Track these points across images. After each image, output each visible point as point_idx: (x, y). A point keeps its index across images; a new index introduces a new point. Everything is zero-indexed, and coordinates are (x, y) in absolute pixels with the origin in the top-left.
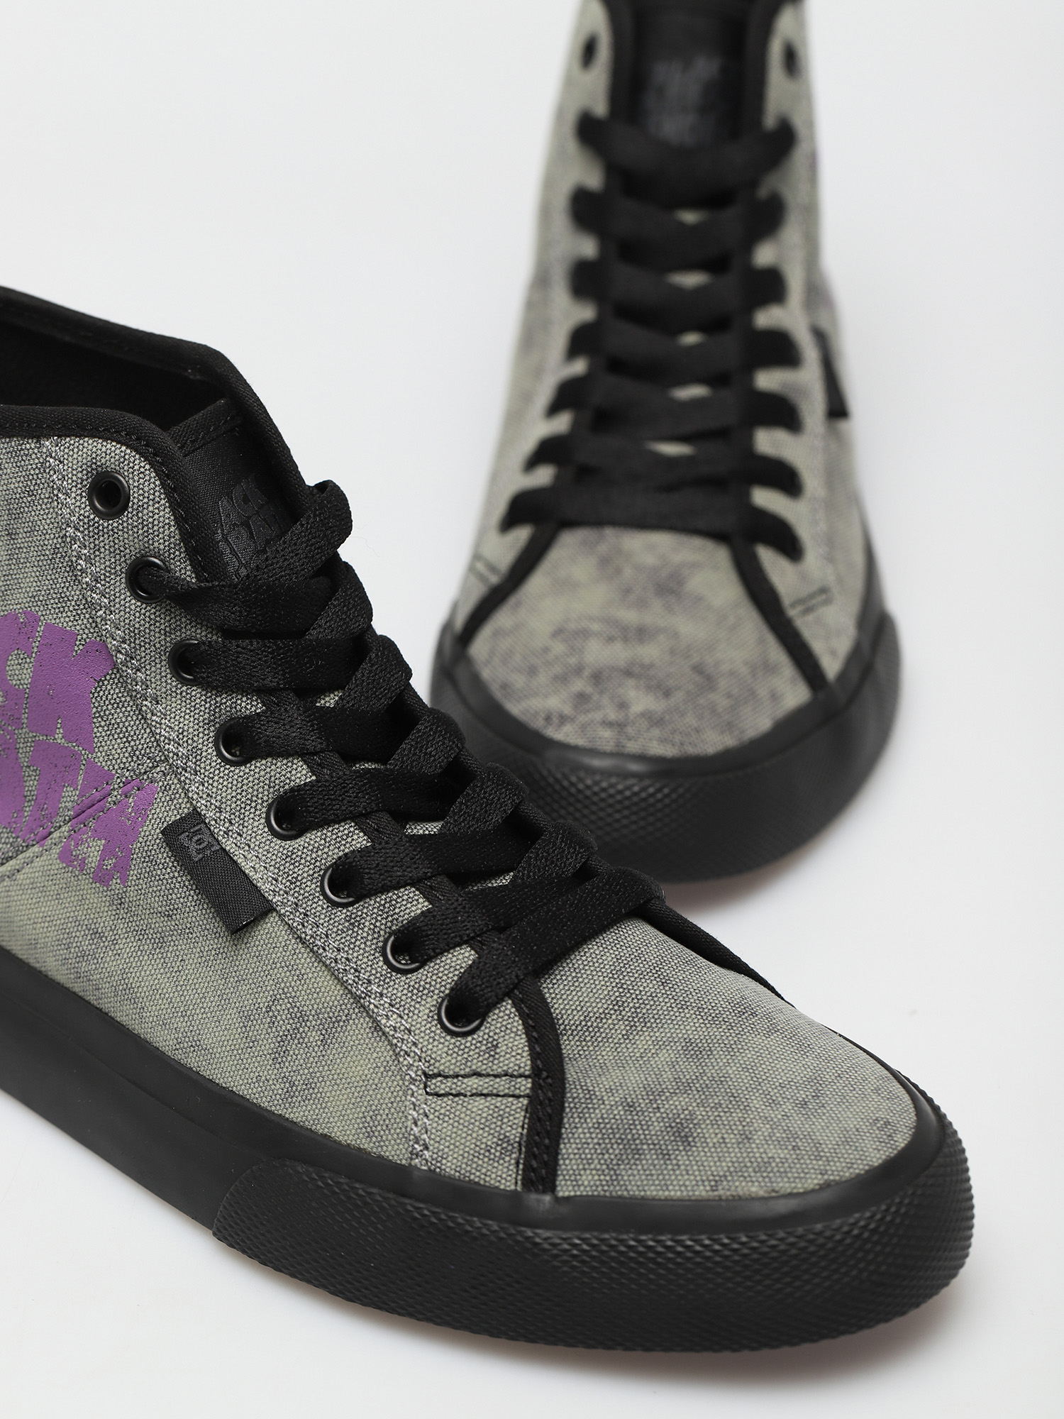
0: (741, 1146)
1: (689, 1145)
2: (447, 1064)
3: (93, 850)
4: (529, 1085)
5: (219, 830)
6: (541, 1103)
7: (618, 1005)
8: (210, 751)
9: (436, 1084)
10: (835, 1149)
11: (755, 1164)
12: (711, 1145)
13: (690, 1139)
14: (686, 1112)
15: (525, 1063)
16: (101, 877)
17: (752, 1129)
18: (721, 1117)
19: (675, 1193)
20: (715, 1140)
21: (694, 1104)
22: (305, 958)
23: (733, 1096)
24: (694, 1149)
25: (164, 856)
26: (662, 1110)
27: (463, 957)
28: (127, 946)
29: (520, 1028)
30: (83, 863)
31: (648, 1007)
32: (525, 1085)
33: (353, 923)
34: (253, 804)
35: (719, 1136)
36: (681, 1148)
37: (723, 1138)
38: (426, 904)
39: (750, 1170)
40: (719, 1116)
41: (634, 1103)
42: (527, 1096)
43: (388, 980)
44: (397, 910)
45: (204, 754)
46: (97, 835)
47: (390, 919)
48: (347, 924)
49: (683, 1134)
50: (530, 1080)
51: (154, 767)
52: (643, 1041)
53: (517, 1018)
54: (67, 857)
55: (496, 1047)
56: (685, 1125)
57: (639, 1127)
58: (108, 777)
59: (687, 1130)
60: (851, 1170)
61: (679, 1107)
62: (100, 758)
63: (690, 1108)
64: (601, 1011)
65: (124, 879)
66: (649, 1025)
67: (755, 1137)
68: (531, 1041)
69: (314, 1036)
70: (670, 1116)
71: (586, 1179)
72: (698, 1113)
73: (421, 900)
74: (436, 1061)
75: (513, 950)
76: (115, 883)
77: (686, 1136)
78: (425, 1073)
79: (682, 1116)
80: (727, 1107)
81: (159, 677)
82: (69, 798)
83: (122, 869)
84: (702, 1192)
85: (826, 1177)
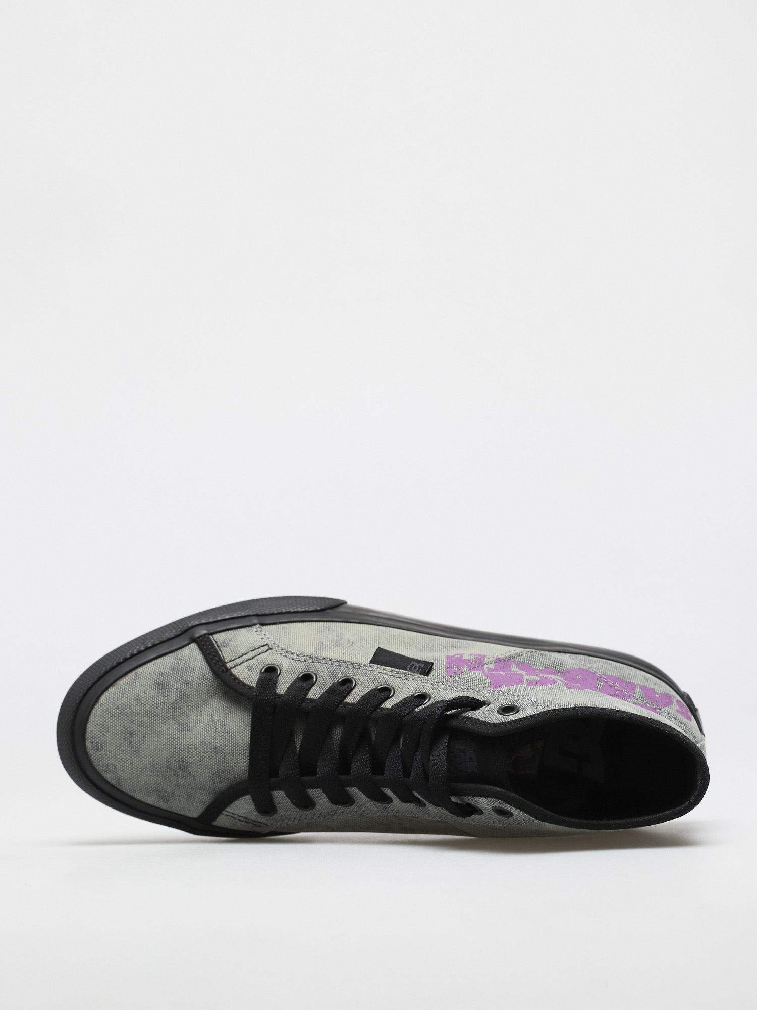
0: (137, 695)
1: (156, 683)
2: (265, 656)
4: (228, 666)
6: (218, 661)
9: (266, 648)
10: (105, 718)
11: (127, 691)
12: (148, 688)
13: (157, 685)
14: (166, 695)
15: (235, 671)
17: (139, 705)
18: (153, 702)
20: (148, 691)
21: (166, 701)
23: (155, 715)
24: (153, 683)
26: (175, 690)
27: (281, 690)
29: (245, 681)
31: (213, 733)
33: (332, 675)
35: (148, 694)
36: (158, 680)
37: (146, 694)
38: (309, 697)
39: (128, 688)
40: (154, 702)
41: (187, 686)
42: (226, 662)
43: (307, 667)
44: (319, 688)
47: (320, 684)
49: (161, 686)
50: (229, 668)
53: (248, 683)
55: (249, 670)
56: (163, 690)
57: (179, 678)
59: (161, 688)
60: (93, 714)
61: (170, 695)
63: (166, 698)
64: (227, 717)
66: (208, 726)
67: (135, 702)
70: (171, 690)
72: (162, 698)
73: (312, 697)
74: (270, 655)
75: (264, 700)
77: (160, 686)
78: (271, 649)
79: (166, 693)
80: (154, 708)
85: (100, 704)
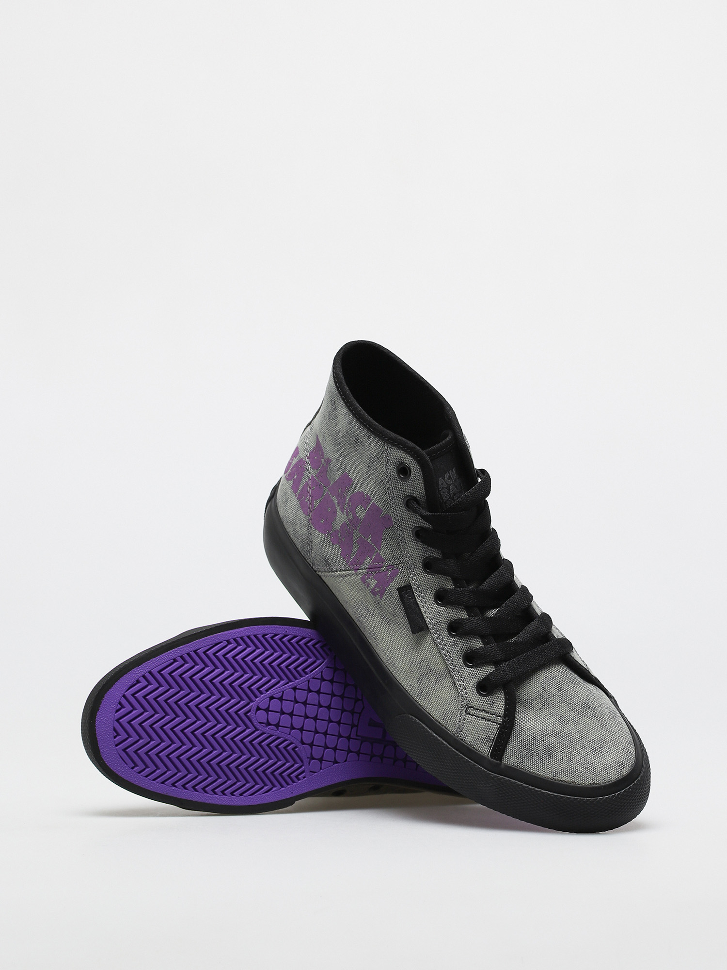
2: (475, 704)
3: (373, 583)
4: (501, 720)
5: (416, 594)
6: (504, 728)
7: (541, 696)
8: (420, 565)
9: (470, 710)
11: (571, 771)
15: (502, 712)
16: (374, 592)
17: (573, 757)
19: (540, 773)
21: (556, 742)
22: (435, 651)
25: (396, 594)
26: (545, 742)
27: (489, 669)
28: (377, 619)
30: (368, 585)
32: (500, 720)
33: (455, 644)
34: (431, 589)
38: (482, 645)
41: (536, 736)
42: (500, 724)
43: (462, 668)
44: (471, 644)
45: (418, 566)
46: (375, 578)
47: (468, 646)
48: (453, 643)
50: (502, 717)
51: (399, 564)
52: (545, 712)
54: (363, 580)
55: (494, 703)
58: (383, 561)
61: (551, 742)
62: (382, 554)
65: (381, 597)
66: (549, 706)
68: (506, 704)
69: (433, 679)
70: (547, 744)
71: (512, 759)
73: (481, 643)
74: (472, 702)
76: (378, 597)
78: (467, 705)
81: (408, 535)
82: (368, 561)
83: (382, 593)
84: (550, 776)
